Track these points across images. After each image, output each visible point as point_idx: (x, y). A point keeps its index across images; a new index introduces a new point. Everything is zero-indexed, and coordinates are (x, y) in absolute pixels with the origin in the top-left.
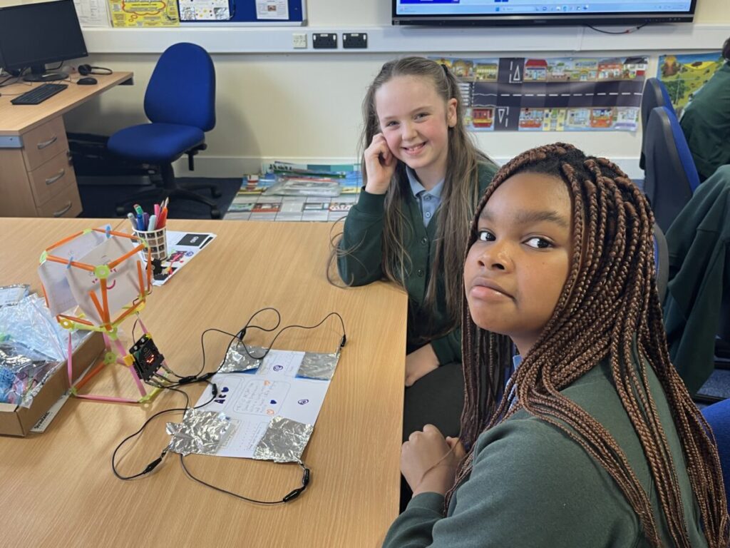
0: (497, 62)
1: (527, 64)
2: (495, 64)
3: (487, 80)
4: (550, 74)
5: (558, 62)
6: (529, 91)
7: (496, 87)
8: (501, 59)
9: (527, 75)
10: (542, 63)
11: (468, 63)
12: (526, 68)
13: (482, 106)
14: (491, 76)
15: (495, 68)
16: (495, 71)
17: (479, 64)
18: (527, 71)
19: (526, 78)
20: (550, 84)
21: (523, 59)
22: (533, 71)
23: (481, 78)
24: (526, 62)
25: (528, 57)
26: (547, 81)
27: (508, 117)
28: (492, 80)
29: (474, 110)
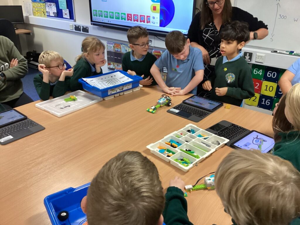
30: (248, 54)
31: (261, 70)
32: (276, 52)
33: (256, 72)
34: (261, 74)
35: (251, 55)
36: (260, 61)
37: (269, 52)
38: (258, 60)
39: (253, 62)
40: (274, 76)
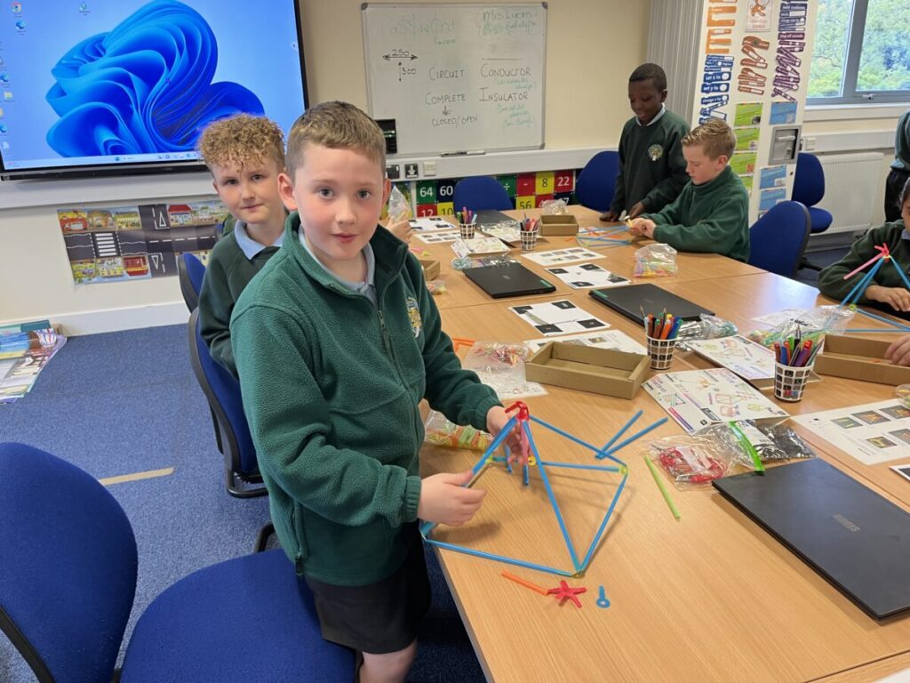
0: (137, 210)
1: (170, 210)
2: (135, 212)
3: (130, 228)
4: (195, 218)
5: (201, 206)
6: (178, 235)
7: (142, 234)
8: (139, 207)
9: (172, 220)
10: (183, 209)
11: (106, 213)
12: (169, 214)
13: (133, 255)
14: (133, 224)
15: (136, 216)
16: (137, 219)
17: (117, 213)
18: (172, 217)
19: (172, 224)
20: (199, 227)
21: (164, 205)
22: (178, 216)
23: (124, 227)
24: (168, 208)
25: (169, 203)
26: (196, 225)
27: (163, 262)
28: (135, 227)
29: (125, 259)
30: (412, 167)
31: (430, 189)
32: (447, 155)
33: (423, 194)
34: (431, 194)
35: (416, 168)
36: (432, 173)
37: (439, 158)
38: (428, 173)
39: (421, 177)
40: (450, 192)
